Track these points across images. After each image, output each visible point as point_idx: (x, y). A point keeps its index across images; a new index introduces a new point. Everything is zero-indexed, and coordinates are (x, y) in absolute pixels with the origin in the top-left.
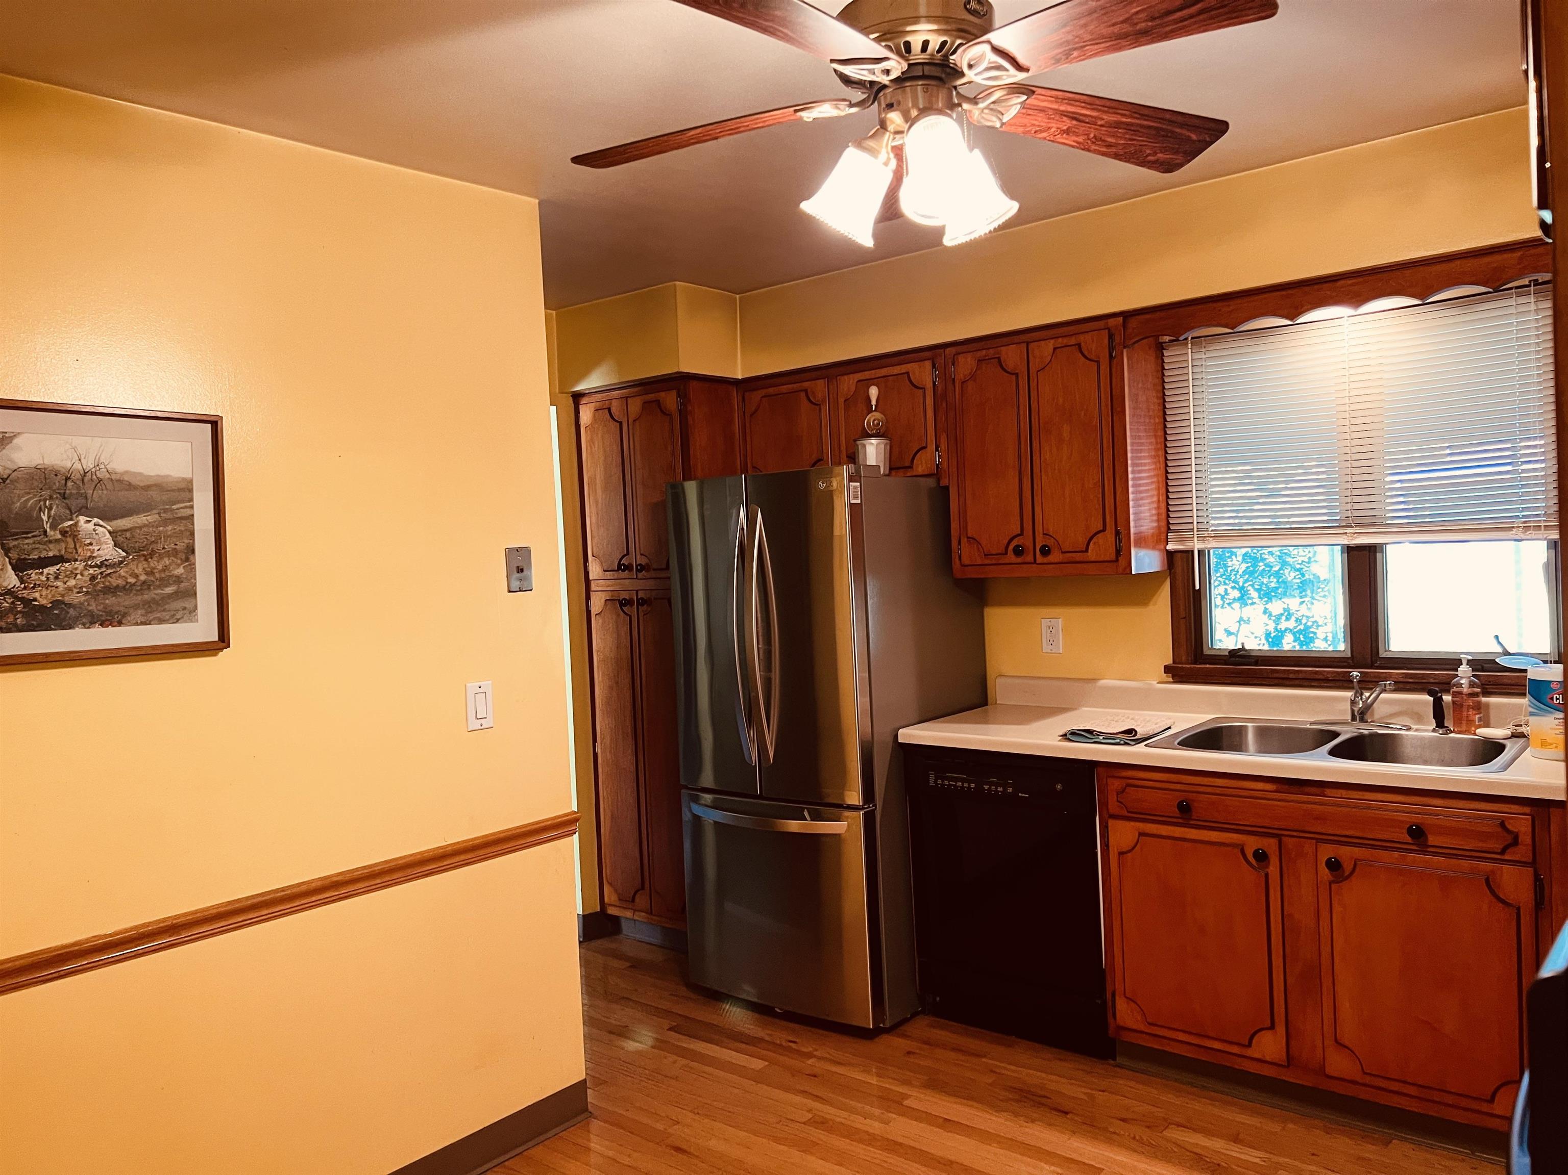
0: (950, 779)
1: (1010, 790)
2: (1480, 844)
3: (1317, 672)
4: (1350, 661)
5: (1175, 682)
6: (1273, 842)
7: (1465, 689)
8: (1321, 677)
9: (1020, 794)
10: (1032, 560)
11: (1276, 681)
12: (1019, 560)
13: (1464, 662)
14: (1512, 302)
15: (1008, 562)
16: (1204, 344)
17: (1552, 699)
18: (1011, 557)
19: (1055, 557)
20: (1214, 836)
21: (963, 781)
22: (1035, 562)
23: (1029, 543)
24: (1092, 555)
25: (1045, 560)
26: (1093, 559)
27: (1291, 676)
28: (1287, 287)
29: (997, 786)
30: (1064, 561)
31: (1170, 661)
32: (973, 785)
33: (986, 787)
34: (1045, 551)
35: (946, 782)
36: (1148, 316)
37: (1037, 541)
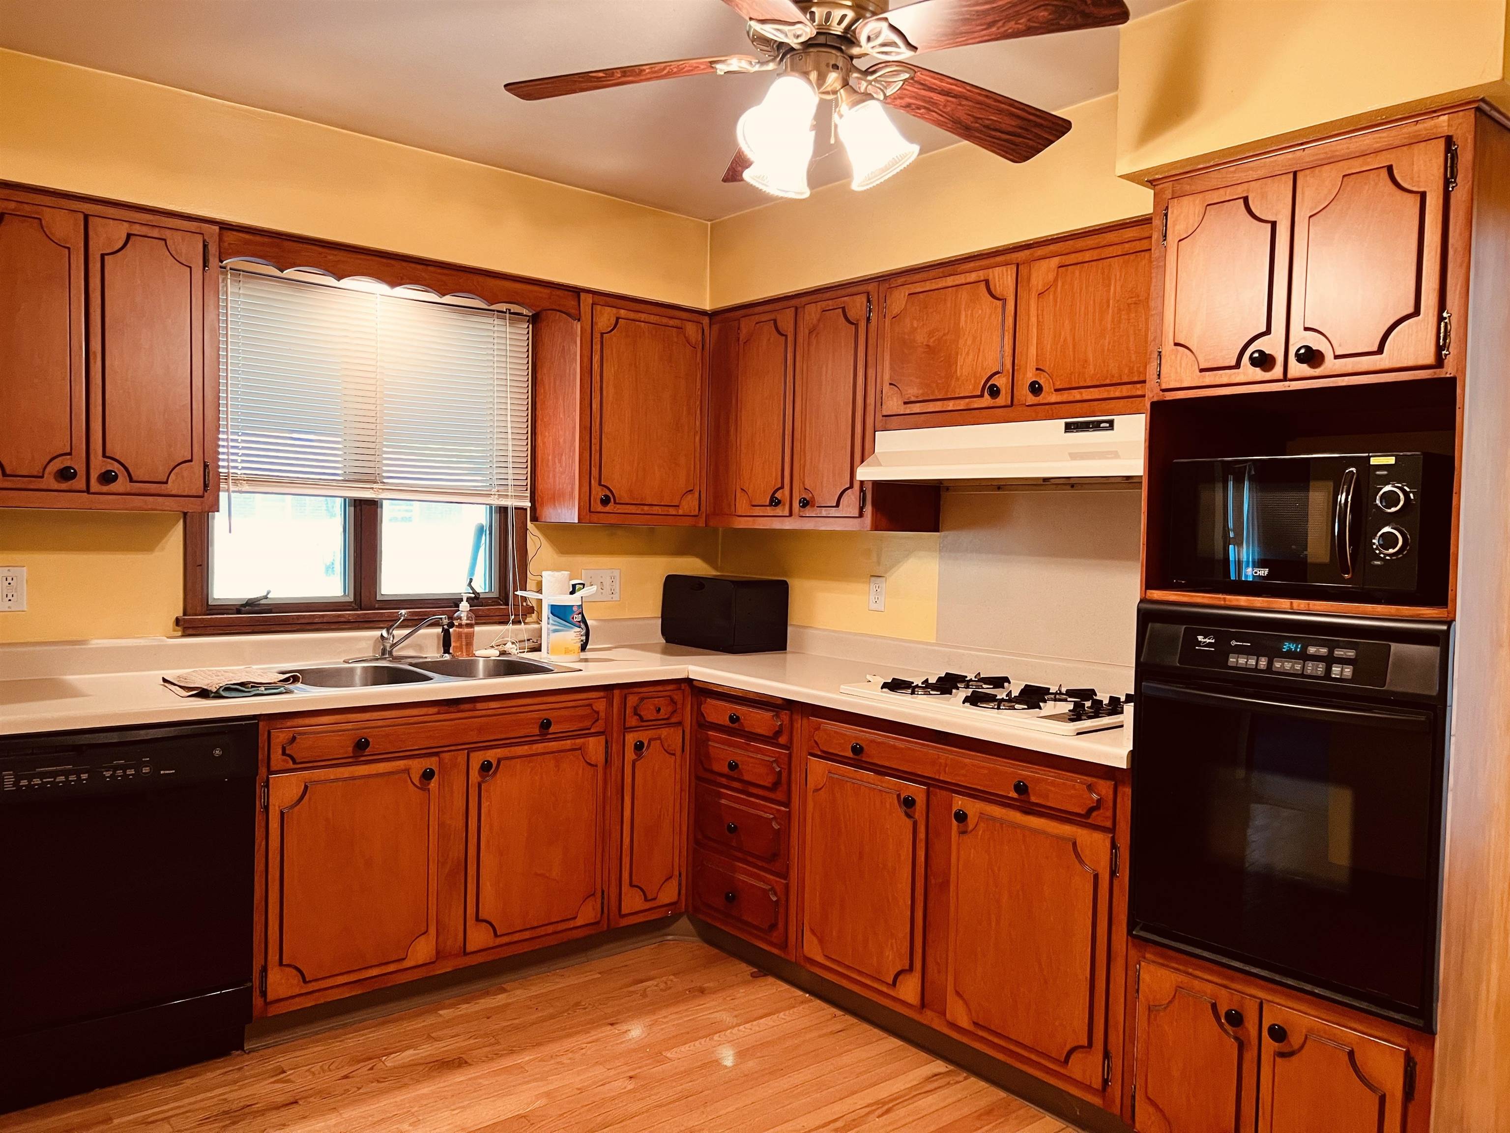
0: (42, 776)
1: (146, 770)
2: (581, 725)
3: (339, 616)
4: (353, 605)
5: (184, 635)
6: (434, 759)
7: (464, 622)
8: (343, 619)
9: (162, 772)
10: (84, 488)
11: (298, 627)
12: (64, 486)
13: (465, 599)
14: (490, 321)
15: (45, 487)
16: (241, 278)
17: (573, 618)
18: (50, 481)
19: (122, 483)
20: (382, 767)
21: (67, 773)
22: (88, 491)
23: (80, 468)
24: (172, 487)
25: (105, 489)
26: (173, 492)
27: (316, 620)
28: (392, 256)
29: (124, 768)
30: (133, 491)
31: (180, 613)
32: (84, 776)
33: (107, 774)
34: (107, 478)
35: (37, 781)
36: (247, 236)
37: (92, 466)
